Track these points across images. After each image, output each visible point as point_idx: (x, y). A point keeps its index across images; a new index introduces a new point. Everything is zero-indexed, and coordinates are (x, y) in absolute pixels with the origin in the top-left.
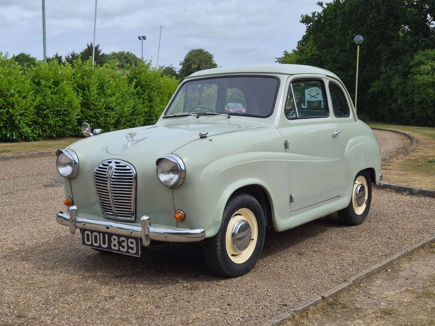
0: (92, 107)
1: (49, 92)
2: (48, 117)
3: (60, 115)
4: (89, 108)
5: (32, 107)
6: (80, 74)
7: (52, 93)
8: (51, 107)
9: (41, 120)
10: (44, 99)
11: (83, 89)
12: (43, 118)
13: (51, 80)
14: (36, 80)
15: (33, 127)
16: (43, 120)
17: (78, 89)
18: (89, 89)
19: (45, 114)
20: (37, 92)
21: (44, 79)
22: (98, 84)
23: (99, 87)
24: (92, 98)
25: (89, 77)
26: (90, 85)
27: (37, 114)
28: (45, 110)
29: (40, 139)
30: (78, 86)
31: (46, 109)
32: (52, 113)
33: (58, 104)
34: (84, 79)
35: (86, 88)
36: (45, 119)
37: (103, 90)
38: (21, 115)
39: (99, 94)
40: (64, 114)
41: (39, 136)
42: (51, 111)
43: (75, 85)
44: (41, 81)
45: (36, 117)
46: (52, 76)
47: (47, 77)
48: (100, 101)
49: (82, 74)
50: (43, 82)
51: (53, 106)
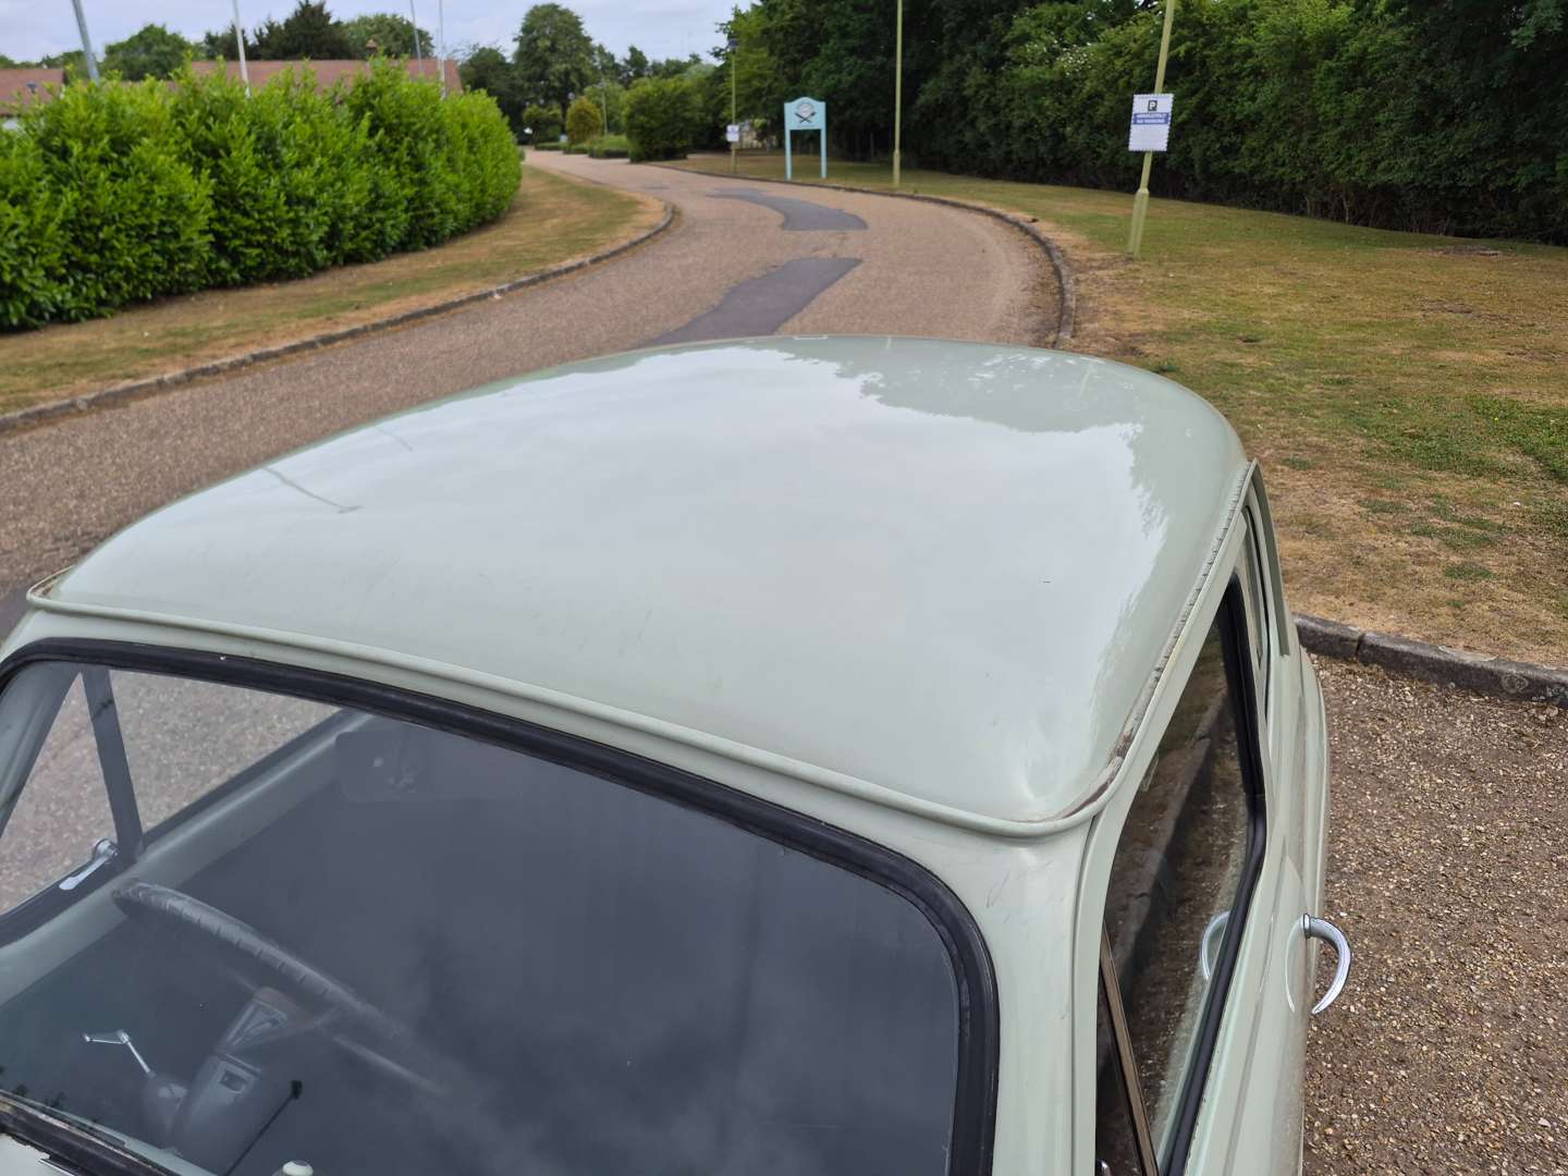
0: (248, 204)
1: (103, 176)
2: (112, 248)
3: (154, 237)
4: (238, 208)
5: (52, 227)
6: (197, 112)
7: (114, 177)
8: (117, 218)
9: (94, 258)
10: (89, 197)
11: (215, 154)
12: (100, 252)
13: (101, 139)
14: (56, 142)
15: (76, 281)
16: (102, 256)
17: (199, 154)
18: (228, 153)
19: (104, 241)
20: (62, 179)
21: (76, 135)
22: (253, 137)
23: (259, 147)
24: (242, 180)
25: (225, 120)
26: (232, 144)
27: (76, 241)
28: (100, 228)
29: (104, 310)
30: (196, 146)
31: (102, 224)
32: (122, 237)
33: (135, 208)
34: (209, 128)
35: (222, 152)
36: (107, 254)
37: (276, 155)
38: (22, 251)
39: (261, 166)
40: (161, 234)
41: (101, 302)
42: (118, 230)
43: (188, 145)
44: (70, 142)
45: (79, 252)
46: (102, 127)
47: (89, 130)
48: (268, 185)
49: (203, 110)
50: (76, 148)
51: (121, 215)
